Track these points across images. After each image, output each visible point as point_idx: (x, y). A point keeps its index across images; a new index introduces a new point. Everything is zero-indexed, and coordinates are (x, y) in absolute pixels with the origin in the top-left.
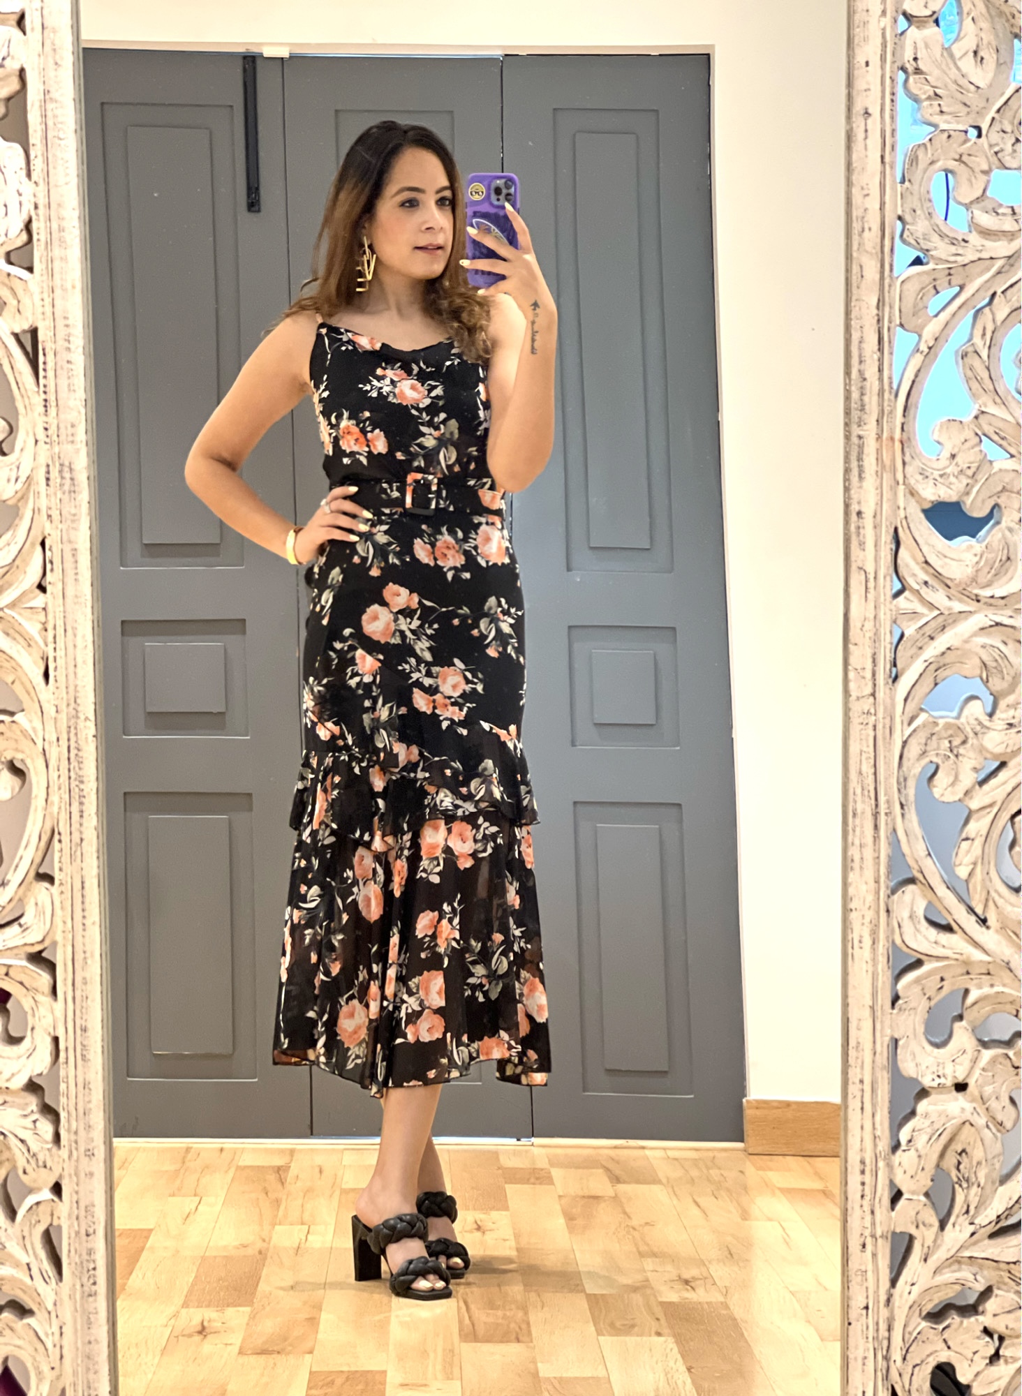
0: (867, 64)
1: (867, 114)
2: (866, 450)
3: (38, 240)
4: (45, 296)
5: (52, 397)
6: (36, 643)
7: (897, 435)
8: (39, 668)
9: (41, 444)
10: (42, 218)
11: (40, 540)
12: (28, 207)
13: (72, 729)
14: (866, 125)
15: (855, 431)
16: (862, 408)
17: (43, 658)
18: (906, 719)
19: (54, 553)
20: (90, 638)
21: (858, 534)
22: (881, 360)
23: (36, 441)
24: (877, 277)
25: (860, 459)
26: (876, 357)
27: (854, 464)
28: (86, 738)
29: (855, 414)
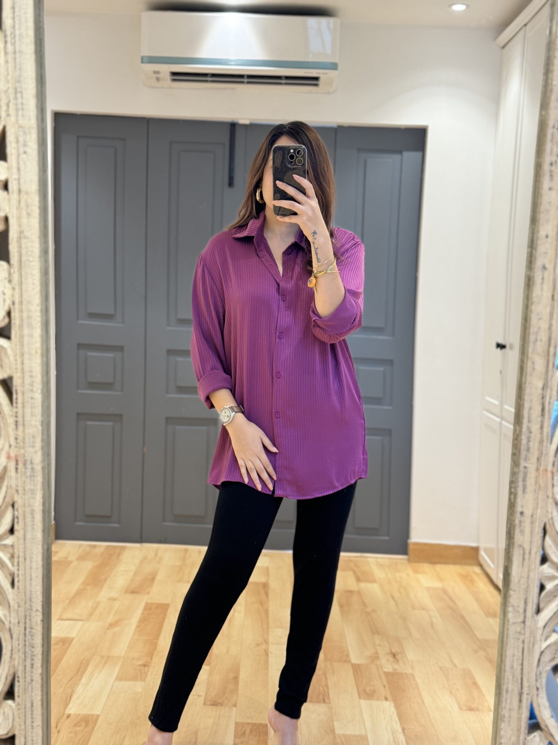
0: (547, 236)
1: (544, 268)
2: (529, 476)
3: (15, 324)
4: (18, 358)
5: (20, 419)
6: (7, 566)
7: (550, 468)
8: (8, 580)
9: (13, 447)
10: (17, 311)
11: (11, 503)
12: (8, 302)
13: (28, 617)
14: (543, 275)
15: (523, 464)
16: (528, 450)
17: (10, 574)
18: (543, 638)
19: (19, 513)
20: (40, 562)
21: (520, 525)
22: (542, 422)
23: (10, 446)
24: (544, 370)
25: (524, 480)
26: (539, 419)
27: (520, 484)
28: (37, 622)
29: (523, 453)
